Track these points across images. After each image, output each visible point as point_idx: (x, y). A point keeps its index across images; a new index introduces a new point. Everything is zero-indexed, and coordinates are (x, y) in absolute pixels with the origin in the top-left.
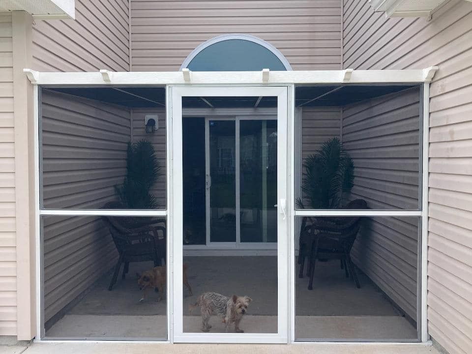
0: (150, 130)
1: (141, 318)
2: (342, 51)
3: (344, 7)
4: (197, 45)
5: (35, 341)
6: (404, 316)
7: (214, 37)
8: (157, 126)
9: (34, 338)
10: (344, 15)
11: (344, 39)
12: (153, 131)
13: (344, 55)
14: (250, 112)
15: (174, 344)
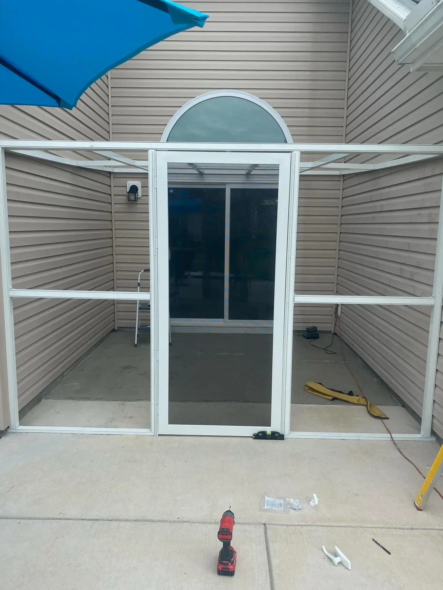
0: (132, 198)
1: (124, 404)
2: (345, 113)
3: (350, 60)
4: (185, 102)
5: (9, 430)
6: (403, 406)
7: (203, 93)
8: (140, 193)
9: (8, 427)
10: (349, 70)
11: (348, 98)
12: (136, 199)
13: (347, 117)
14: (242, 179)
15: (159, 437)
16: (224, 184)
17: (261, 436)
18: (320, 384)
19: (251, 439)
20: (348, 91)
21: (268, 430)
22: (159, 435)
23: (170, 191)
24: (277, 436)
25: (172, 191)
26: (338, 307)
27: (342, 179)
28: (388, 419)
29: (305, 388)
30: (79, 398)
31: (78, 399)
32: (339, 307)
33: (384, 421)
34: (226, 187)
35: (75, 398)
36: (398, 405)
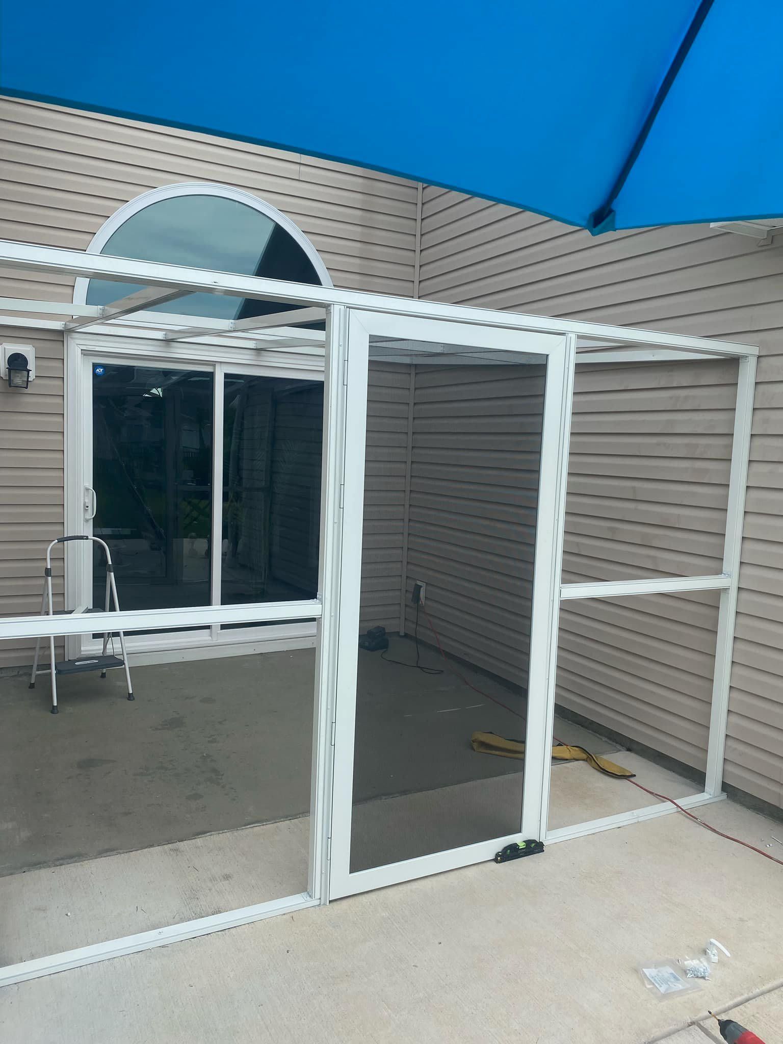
0: (17, 380)
6: (629, 750)
8: (32, 371)
12: (28, 383)
14: (248, 357)
15: (331, 904)
16: (213, 364)
17: (510, 854)
18: (491, 733)
19: (494, 863)
20: (421, 224)
21: (518, 839)
22: (330, 902)
23: (98, 370)
24: (534, 847)
25: (101, 370)
26: (420, 589)
27: (413, 372)
28: (635, 776)
29: (474, 746)
30: (58, 860)
31: (58, 863)
32: (422, 589)
33: (632, 779)
34: (215, 369)
35: (45, 862)
36: (620, 751)
